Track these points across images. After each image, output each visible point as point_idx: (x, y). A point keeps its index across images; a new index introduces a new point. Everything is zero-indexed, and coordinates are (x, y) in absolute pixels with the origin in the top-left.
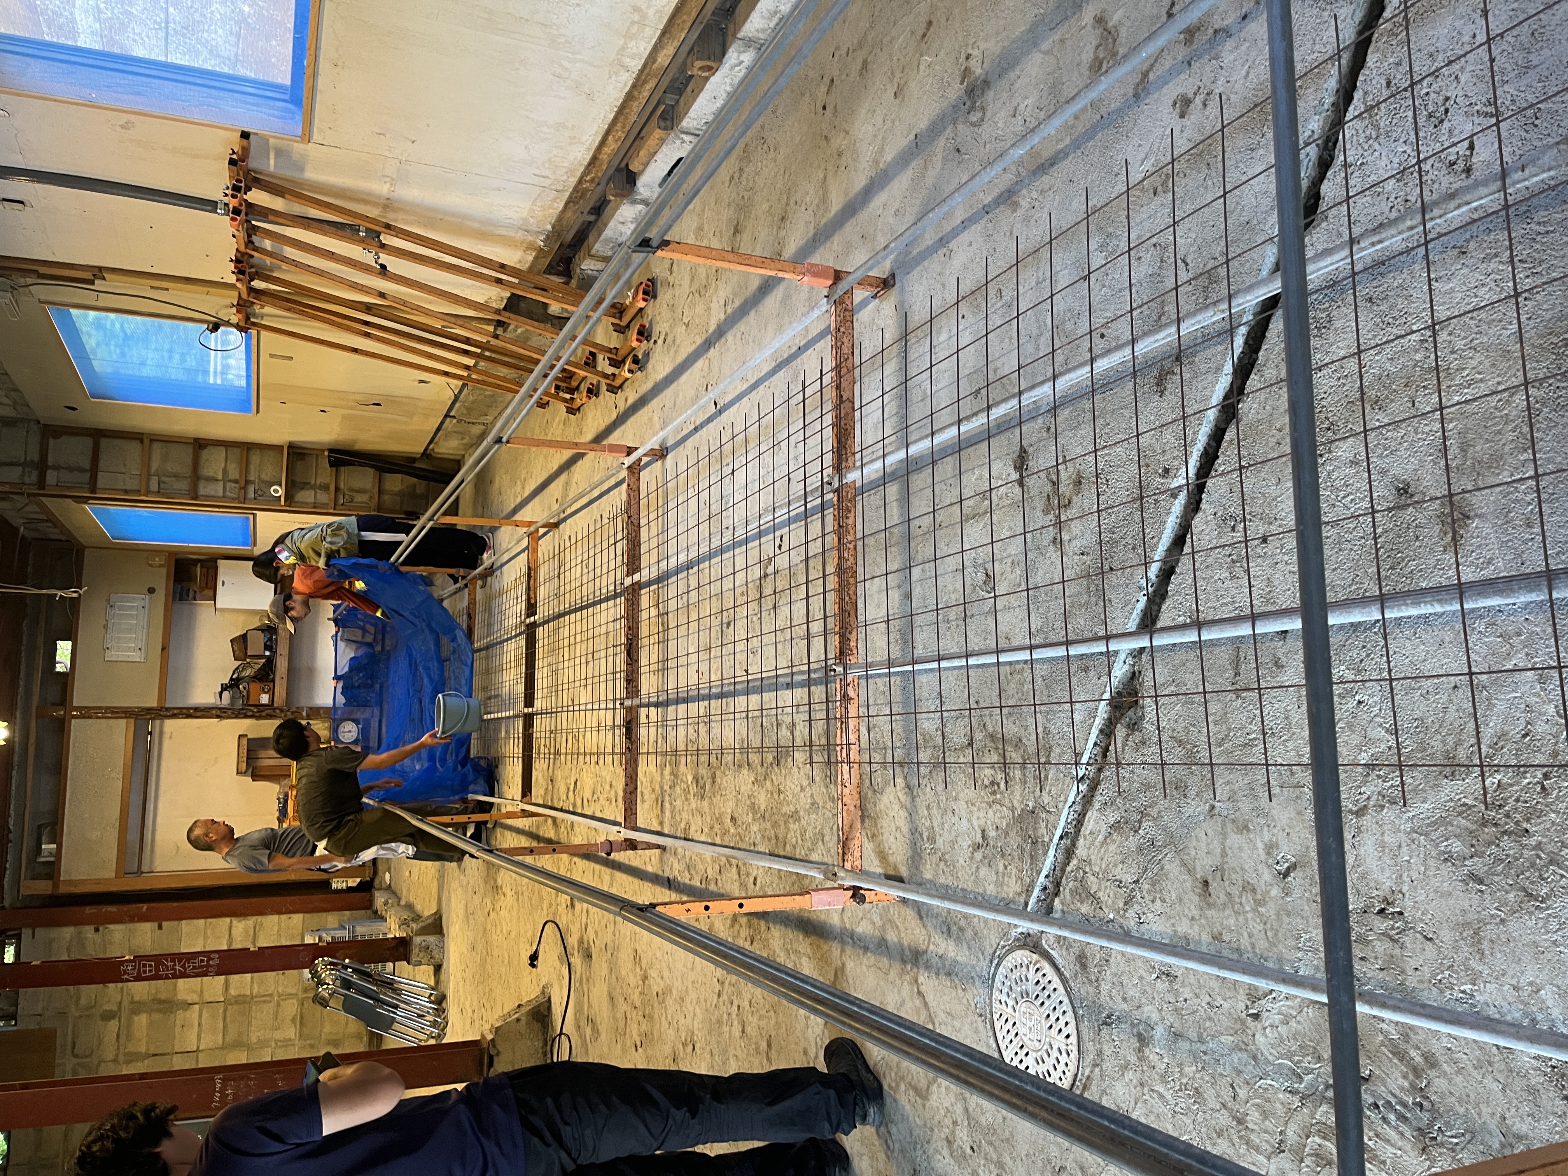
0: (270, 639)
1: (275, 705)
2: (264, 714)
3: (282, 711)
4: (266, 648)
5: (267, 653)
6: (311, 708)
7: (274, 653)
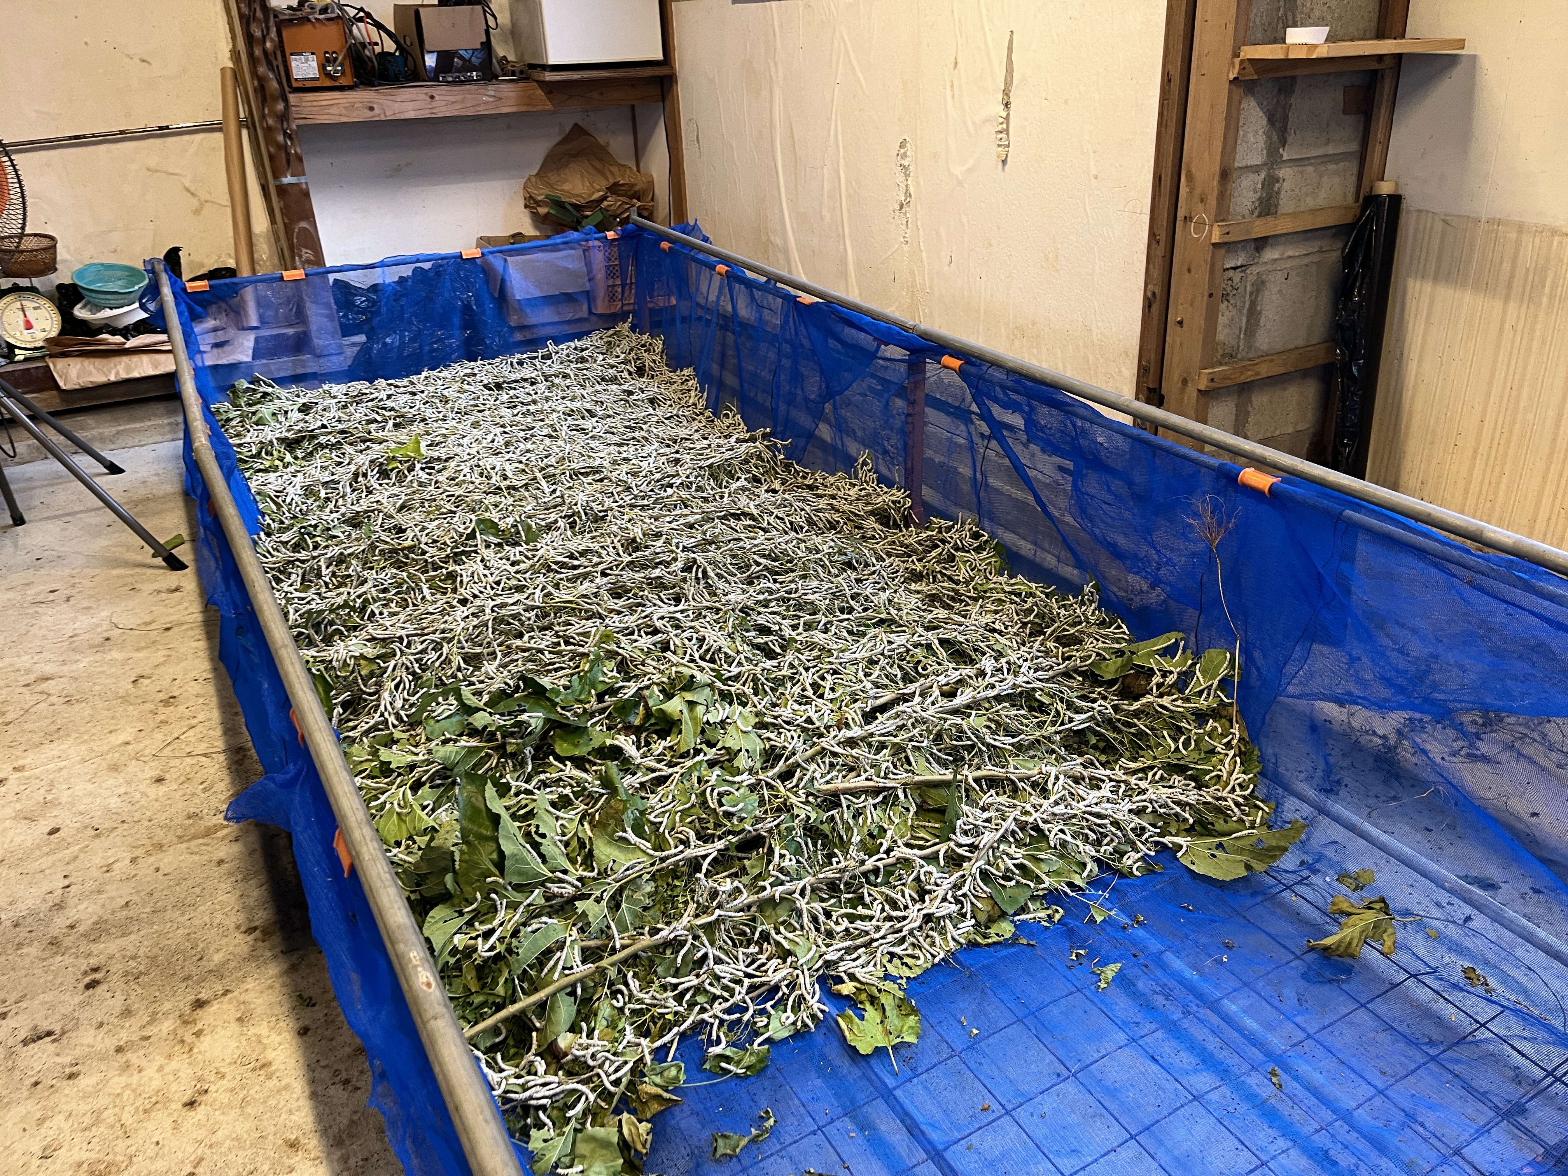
0: (468, 66)
1: (293, 98)
2: (262, 70)
3: (284, 117)
4: (446, 58)
5: (430, 61)
6: (307, 195)
7: (434, 77)
